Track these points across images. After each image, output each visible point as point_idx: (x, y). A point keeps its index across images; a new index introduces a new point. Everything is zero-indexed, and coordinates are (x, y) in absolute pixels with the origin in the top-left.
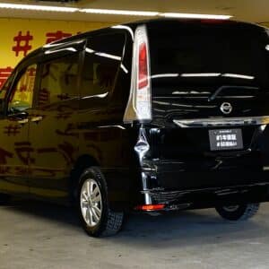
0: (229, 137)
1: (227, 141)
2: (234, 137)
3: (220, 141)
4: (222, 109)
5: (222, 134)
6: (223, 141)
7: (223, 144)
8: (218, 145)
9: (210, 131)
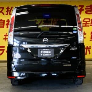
0: (47, 52)
1: (46, 53)
2: (50, 52)
3: (43, 53)
4: (43, 40)
5: (44, 51)
6: (44, 53)
7: (44, 55)
8: (42, 55)
9: (38, 49)
